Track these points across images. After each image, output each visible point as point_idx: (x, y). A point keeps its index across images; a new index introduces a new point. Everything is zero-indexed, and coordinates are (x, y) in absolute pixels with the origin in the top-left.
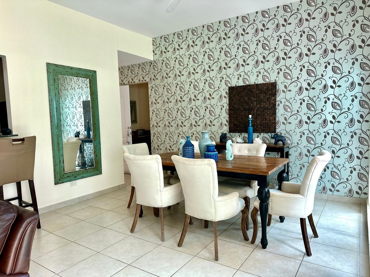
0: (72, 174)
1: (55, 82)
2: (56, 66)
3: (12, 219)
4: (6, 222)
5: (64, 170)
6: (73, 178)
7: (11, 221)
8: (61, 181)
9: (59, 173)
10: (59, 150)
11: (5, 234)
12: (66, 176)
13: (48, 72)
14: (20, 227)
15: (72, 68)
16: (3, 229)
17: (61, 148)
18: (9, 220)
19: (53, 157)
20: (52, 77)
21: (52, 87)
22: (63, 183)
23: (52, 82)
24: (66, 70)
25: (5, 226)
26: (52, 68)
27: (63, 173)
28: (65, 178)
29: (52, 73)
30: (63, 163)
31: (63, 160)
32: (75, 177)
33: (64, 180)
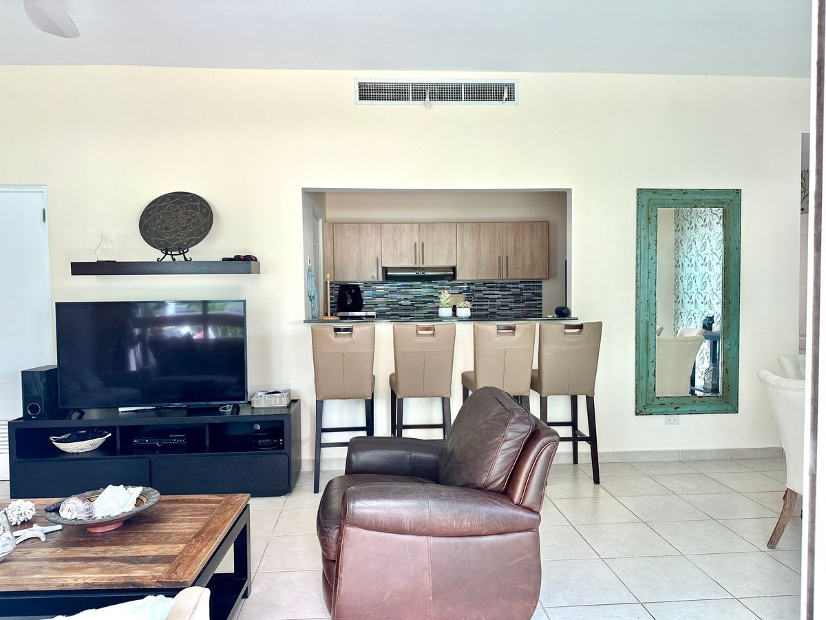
0: (671, 400)
1: (650, 223)
2: (655, 191)
3: (526, 432)
4: (518, 434)
5: (655, 390)
6: (672, 410)
7: (525, 434)
8: (648, 411)
9: (644, 394)
10: (648, 350)
11: (516, 450)
12: (657, 402)
13: (638, 205)
14: (535, 446)
15: (685, 192)
16: (515, 442)
17: (651, 347)
18: (523, 432)
19: (636, 363)
20: (644, 214)
21: (643, 233)
22: (651, 414)
23: (644, 222)
24: (672, 197)
25: (518, 439)
26: (645, 198)
27: (651, 396)
28: (656, 406)
29: (645, 208)
30: (655, 376)
31: (655, 371)
32: (676, 408)
33: (654, 410)
